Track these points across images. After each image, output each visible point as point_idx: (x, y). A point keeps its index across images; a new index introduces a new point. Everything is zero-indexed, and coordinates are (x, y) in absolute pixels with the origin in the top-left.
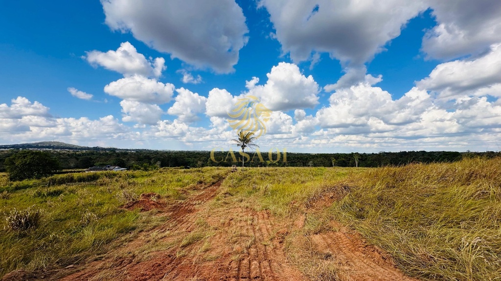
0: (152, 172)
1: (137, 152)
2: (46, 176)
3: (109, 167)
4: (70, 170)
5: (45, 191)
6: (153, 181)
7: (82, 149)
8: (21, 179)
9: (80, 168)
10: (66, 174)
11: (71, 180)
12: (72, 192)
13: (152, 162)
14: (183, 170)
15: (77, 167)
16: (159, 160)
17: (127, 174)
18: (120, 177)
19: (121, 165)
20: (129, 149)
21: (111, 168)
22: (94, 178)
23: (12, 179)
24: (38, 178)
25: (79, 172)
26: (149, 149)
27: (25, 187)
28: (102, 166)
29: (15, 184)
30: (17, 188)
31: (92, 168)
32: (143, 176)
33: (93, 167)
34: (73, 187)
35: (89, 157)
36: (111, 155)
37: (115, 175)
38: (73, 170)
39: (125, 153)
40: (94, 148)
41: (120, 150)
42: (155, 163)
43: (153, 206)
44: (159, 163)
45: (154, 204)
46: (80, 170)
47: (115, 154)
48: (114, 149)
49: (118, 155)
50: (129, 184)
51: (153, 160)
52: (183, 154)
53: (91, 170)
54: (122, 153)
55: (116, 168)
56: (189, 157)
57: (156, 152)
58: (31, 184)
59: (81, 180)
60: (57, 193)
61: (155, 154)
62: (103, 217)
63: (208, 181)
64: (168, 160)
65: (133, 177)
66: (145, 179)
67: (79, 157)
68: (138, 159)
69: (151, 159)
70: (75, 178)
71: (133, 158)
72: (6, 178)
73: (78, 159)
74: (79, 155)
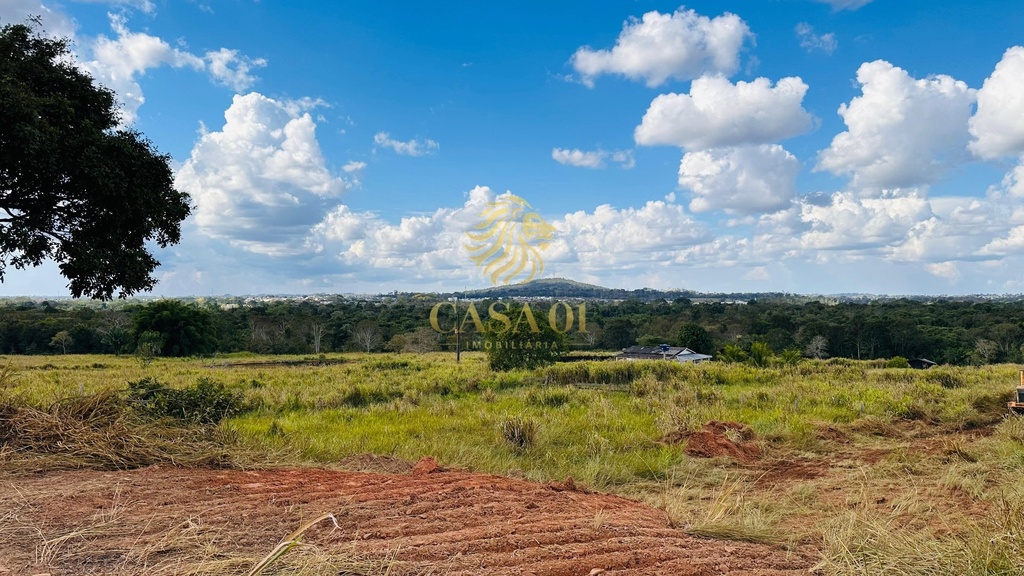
0: (778, 372)
1: (752, 303)
2: (543, 365)
3: (665, 349)
4: (586, 353)
5: (540, 395)
6: (761, 397)
7: (612, 294)
8: (507, 368)
9: (607, 349)
10: (575, 363)
11: (584, 377)
12: (583, 401)
13: (798, 337)
14: (880, 372)
15: (601, 346)
16: (820, 333)
17: (705, 373)
18: (685, 378)
19: (699, 343)
20: (728, 292)
21: (673, 351)
22: (627, 376)
23: (494, 366)
24: (531, 368)
25: (602, 358)
26: (792, 293)
27: (514, 384)
28: (655, 346)
29: (501, 375)
30: (503, 386)
31: (628, 350)
32: (747, 381)
33: (632, 348)
34: (586, 391)
35: (625, 318)
36: (677, 312)
37: (675, 371)
38: (592, 354)
39: (716, 308)
40: (637, 291)
41: (704, 296)
42: (808, 341)
43: (725, 450)
44: (819, 342)
45: (726, 446)
46: (607, 354)
47: (688, 312)
48: (687, 293)
49: (697, 313)
50: (700, 396)
51: (801, 329)
52: (916, 312)
53: (626, 355)
54: (706, 305)
55: (685, 352)
56: (939, 323)
57: (816, 306)
58: (521, 379)
59: (604, 378)
60: (558, 401)
61: (811, 312)
62: (622, 451)
63: (951, 413)
64: (855, 334)
65: (721, 381)
66: (749, 392)
67: (604, 319)
68: (754, 325)
69: (793, 327)
70: (592, 373)
71: (740, 322)
72: (486, 364)
73: (601, 324)
74: (606, 314)
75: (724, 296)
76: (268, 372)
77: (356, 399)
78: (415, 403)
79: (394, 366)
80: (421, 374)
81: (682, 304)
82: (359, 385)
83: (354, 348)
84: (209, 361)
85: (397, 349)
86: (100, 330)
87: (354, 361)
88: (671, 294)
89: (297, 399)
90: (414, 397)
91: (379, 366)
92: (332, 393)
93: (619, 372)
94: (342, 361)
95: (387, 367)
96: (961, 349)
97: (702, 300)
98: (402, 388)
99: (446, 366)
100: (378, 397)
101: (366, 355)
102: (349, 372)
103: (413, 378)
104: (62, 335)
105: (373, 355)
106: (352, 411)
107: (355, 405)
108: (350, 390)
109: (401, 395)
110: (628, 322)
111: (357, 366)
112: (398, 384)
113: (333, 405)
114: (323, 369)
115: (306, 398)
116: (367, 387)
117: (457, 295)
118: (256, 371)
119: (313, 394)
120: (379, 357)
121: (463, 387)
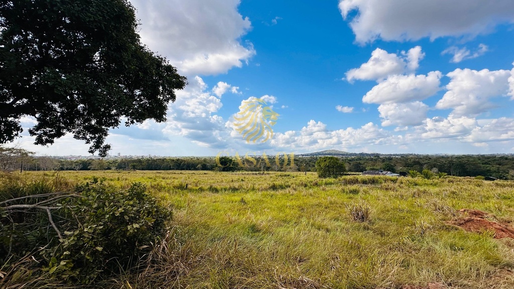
1: (402, 157)
2: (339, 177)
3: (381, 172)
5: (346, 189)
7: (351, 155)
8: (325, 177)
15: (350, 170)
16: (435, 167)
17: (408, 181)
19: (392, 170)
21: (384, 172)
23: (320, 177)
24: (335, 178)
26: (416, 154)
27: (331, 184)
28: (375, 171)
29: (324, 180)
30: (326, 184)
32: (426, 184)
33: (367, 171)
34: (363, 188)
35: (358, 162)
36: (376, 160)
38: (351, 173)
39: (390, 159)
44: (435, 170)
47: (380, 160)
48: (377, 154)
49: (383, 160)
53: (365, 174)
54: (386, 158)
55: (389, 173)
56: (486, 163)
58: (332, 182)
60: (354, 192)
61: (426, 160)
65: (416, 184)
67: (350, 162)
68: (406, 164)
69: (421, 165)
70: (359, 180)
71: (400, 163)
72: (317, 176)
73: (350, 164)
74: (350, 160)
75: (391, 155)
76: (247, 176)
77: (274, 187)
78: (295, 190)
79: (285, 176)
80: (294, 179)
81: (376, 157)
82: (274, 182)
83: (272, 170)
84: (233, 173)
85: (285, 171)
86: (208, 164)
87: (272, 174)
88: (373, 155)
89: (253, 187)
90: (295, 187)
91: (281, 175)
92: (265, 185)
93: (370, 180)
94: (269, 174)
95: (283, 176)
96: (501, 173)
97: (384, 156)
98: (290, 183)
99: (303, 176)
100: (282, 187)
101: (276, 172)
102: (271, 177)
103: (292, 180)
104: (199, 166)
105: (278, 172)
106: (272, 192)
107: (274, 189)
108: (271, 184)
109: (290, 187)
110: (360, 163)
111: (274, 175)
112: (288, 182)
113: (266, 189)
114: (263, 176)
115: (256, 186)
116: (277, 183)
117: (301, 155)
118: (243, 176)
119: (259, 185)
120: (279, 173)
121: (312, 184)
